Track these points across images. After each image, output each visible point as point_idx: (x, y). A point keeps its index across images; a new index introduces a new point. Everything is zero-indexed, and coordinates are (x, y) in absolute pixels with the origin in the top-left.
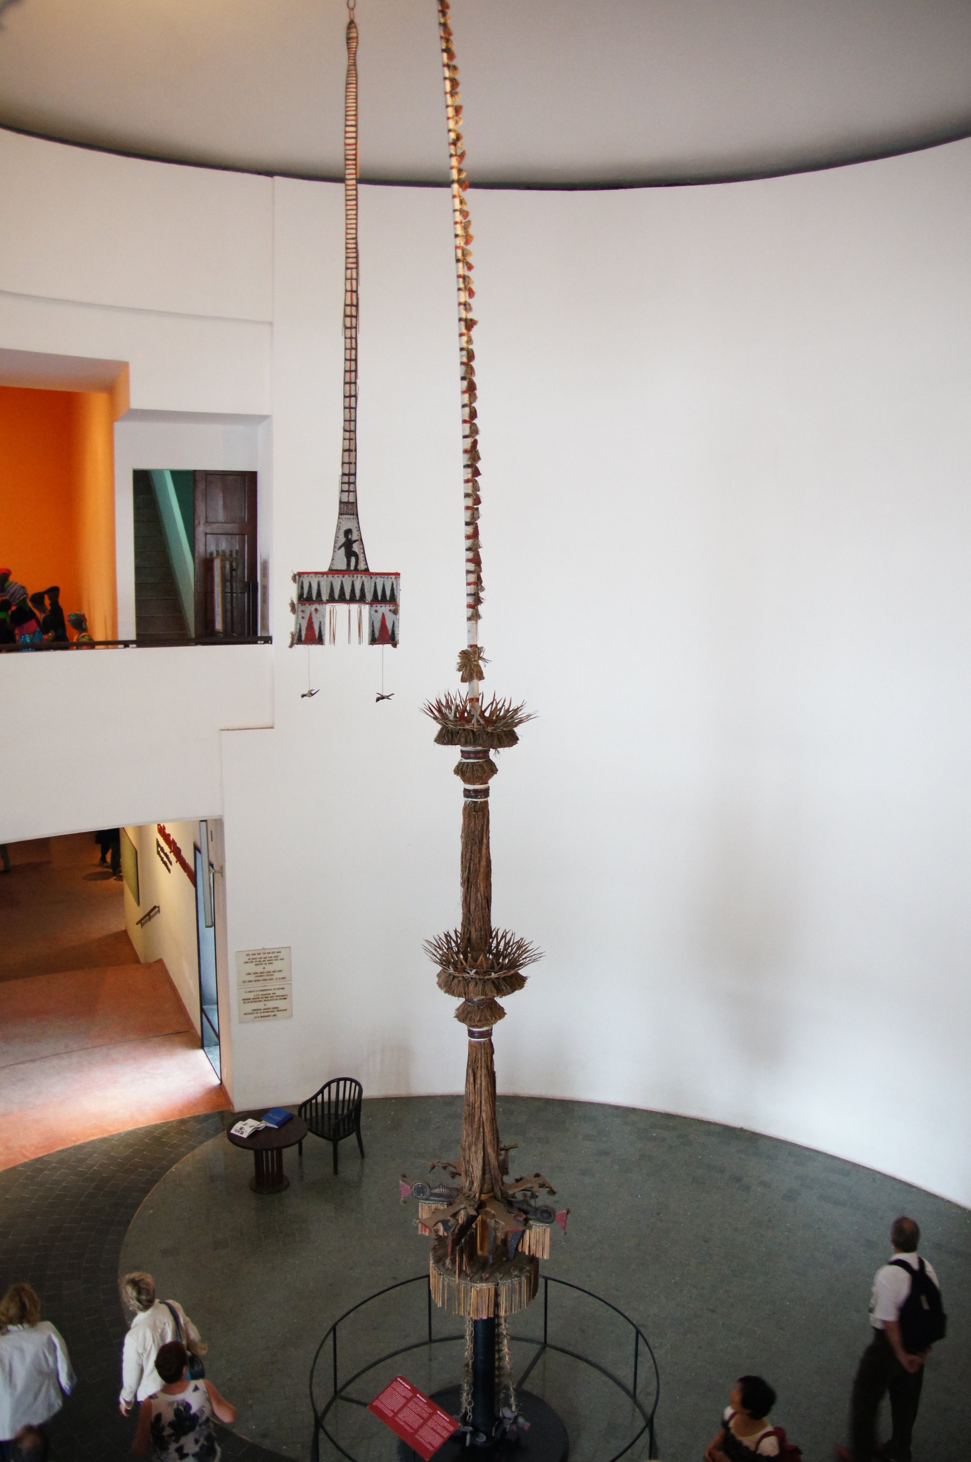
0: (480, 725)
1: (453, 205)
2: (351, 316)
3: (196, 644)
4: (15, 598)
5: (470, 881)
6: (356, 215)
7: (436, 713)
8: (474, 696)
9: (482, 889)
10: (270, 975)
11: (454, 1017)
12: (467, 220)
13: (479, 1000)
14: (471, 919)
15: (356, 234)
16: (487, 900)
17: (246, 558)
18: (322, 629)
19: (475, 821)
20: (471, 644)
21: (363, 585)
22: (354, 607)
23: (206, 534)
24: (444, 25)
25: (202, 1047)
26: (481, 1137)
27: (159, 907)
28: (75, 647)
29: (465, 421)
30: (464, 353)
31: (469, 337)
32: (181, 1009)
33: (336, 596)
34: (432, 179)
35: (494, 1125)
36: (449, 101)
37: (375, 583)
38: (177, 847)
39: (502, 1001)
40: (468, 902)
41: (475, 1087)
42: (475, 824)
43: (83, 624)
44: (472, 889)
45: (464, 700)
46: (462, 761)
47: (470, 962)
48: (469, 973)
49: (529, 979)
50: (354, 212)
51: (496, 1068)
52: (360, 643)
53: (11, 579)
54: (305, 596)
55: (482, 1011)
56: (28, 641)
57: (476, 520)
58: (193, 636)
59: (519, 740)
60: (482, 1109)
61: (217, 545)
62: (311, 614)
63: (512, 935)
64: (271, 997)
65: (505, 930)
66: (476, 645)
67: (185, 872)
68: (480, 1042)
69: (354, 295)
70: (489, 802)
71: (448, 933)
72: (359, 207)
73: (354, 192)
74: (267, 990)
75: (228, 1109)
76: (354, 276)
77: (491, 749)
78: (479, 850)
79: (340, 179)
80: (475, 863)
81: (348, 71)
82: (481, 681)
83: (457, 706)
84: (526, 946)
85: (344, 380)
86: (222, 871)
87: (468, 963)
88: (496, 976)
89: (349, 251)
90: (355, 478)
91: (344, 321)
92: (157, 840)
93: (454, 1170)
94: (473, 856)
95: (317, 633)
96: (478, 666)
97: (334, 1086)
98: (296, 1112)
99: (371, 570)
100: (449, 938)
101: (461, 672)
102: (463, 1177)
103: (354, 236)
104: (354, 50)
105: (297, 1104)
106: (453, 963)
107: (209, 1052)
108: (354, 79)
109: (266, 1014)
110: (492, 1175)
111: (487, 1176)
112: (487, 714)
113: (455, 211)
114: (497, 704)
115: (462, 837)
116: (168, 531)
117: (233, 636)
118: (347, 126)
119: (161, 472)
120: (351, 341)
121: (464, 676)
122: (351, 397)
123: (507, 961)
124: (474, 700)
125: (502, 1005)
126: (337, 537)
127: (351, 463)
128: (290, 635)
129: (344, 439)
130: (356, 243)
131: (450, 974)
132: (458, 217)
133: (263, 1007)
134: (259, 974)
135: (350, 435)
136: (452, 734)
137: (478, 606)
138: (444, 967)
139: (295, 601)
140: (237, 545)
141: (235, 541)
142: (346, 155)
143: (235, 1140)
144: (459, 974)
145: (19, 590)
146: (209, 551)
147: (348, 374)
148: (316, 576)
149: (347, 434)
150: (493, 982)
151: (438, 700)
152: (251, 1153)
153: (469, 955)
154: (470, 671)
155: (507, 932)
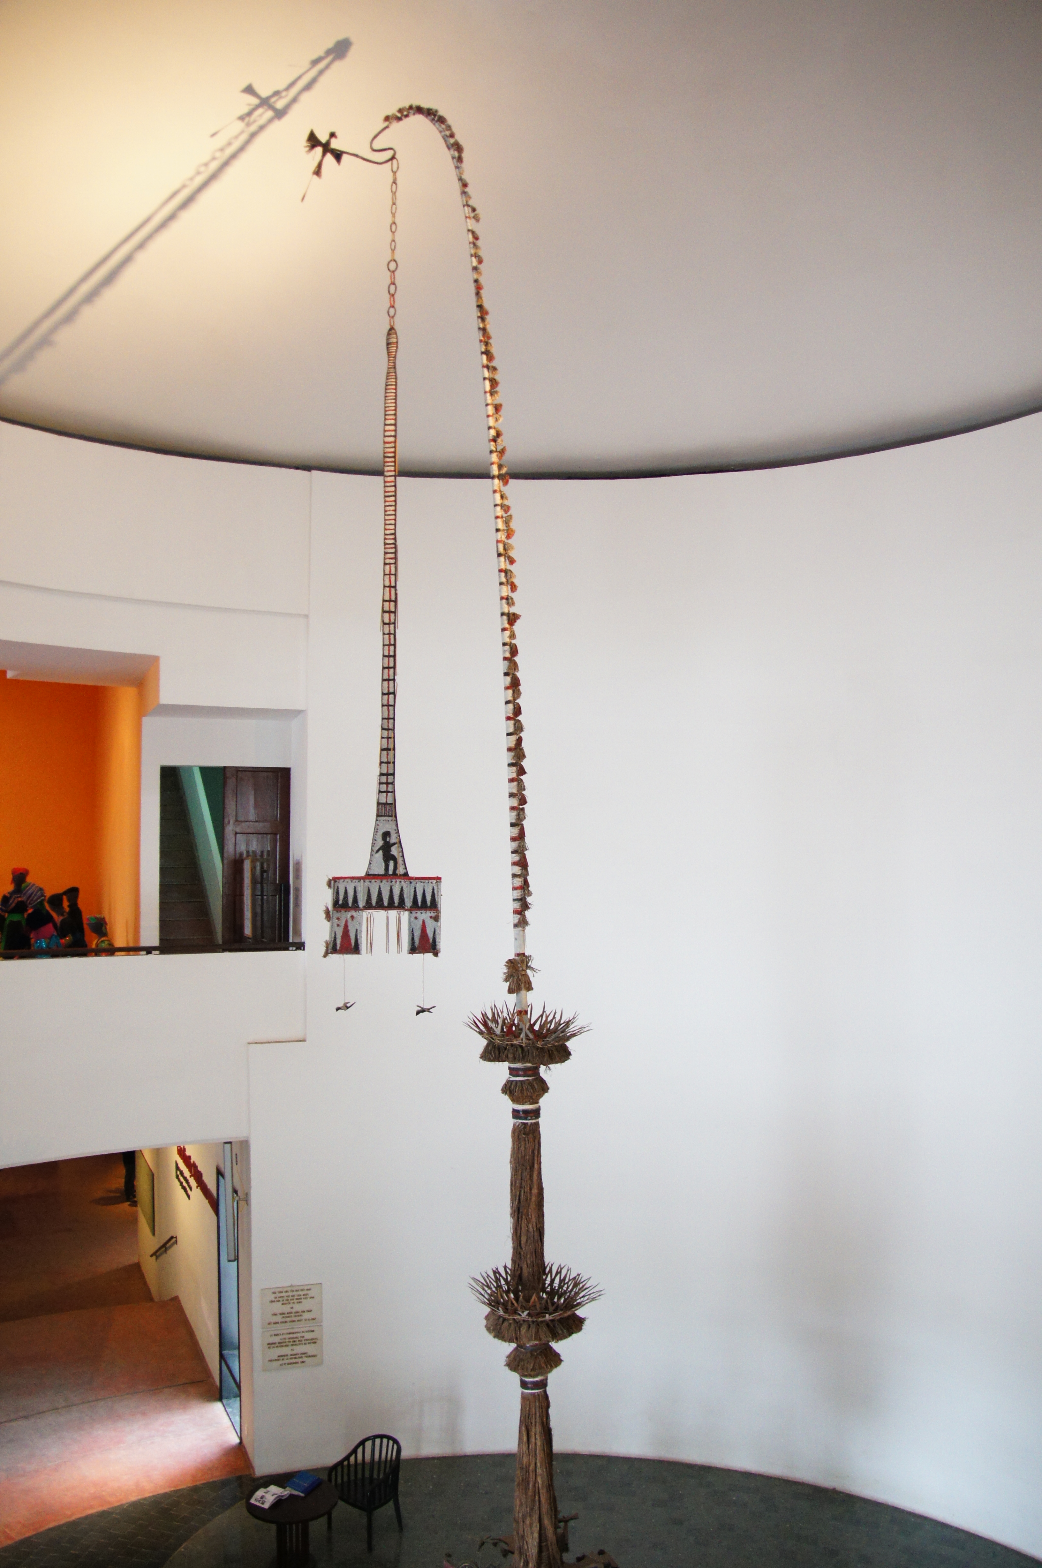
0: (529, 1040)
1: (494, 499)
2: (390, 612)
3: (224, 950)
4: (32, 900)
5: (521, 1211)
6: (395, 511)
7: (482, 1027)
8: (522, 1008)
9: (534, 1219)
10: (299, 1316)
11: (505, 1366)
12: (508, 514)
13: (531, 1346)
14: (522, 1253)
15: (395, 530)
16: (540, 1232)
17: (278, 858)
18: (358, 937)
19: (525, 1145)
20: (518, 953)
21: (402, 890)
22: (393, 914)
23: (236, 833)
24: (484, 330)
25: (220, 1399)
26: (537, 1507)
27: (176, 1238)
28: (94, 954)
29: (508, 718)
30: (507, 648)
31: (512, 631)
32: (198, 1354)
33: (374, 902)
34: (473, 471)
35: (552, 1491)
36: (489, 399)
37: (415, 888)
38: (199, 1171)
39: (557, 1346)
40: (519, 1235)
41: (529, 1446)
42: (525, 1148)
43: (104, 928)
44: (523, 1221)
45: (512, 1013)
46: (511, 1079)
47: (522, 1302)
48: (520, 1315)
49: (587, 1320)
50: (393, 508)
51: (552, 1424)
52: (398, 952)
53: (29, 879)
54: (340, 902)
55: (536, 1358)
56: (44, 946)
57: (522, 820)
58: (220, 942)
59: (571, 1055)
60: (538, 1474)
61: (247, 845)
62: (346, 921)
63: (568, 1270)
64: (299, 1341)
65: (560, 1265)
66: (524, 954)
67: (207, 1199)
68: (534, 1394)
69: (393, 590)
70: (540, 1124)
71: (497, 1269)
72: (397, 503)
73: (393, 489)
74: (295, 1333)
75: (247, 1473)
76: (393, 572)
77: (542, 1066)
78: (530, 1176)
79: (379, 473)
80: (526, 1191)
81: (388, 373)
82: (530, 992)
83: (504, 1020)
84: (584, 1283)
85: (382, 677)
86: (247, 1199)
87: (520, 1304)
88: (551, 1317)
89: (387, 546)
90: (394, 778)
91: (382, 617)
92: (176, 1162)
93: (506, 1547)
94: (523, 1184)
95: (353, 942)
96: (526, 976)
97: (368, 1444)
98: (325, 1477)
99: (411, 875)
100: (498, 1275)
101: (508, 983)
102: (516, 1555)
103: (393, 532)
104: (394, 353)
105: (326, 1466)
106: (503, 1304)
107: (229, 1405)
108: (394, 380)
109: (294, 1361)
110: (549, 1553)
111: (544, 1554)
112: (536, 1027)
113: (496, 505)
114: (547, 1017)
115: (511, 1162)
116: (196, 829)
117: (263, 942)
118: (385, 425)
119: (189, 769)
120: (390, 636)
121: (511, 986)
122: (389, 695)
123: (562, 1300)
124: (522, 1013)
125: (558, 1351)
126: (374, 840)
127: (390, 763)
128: (325, 944)
129: (382, 738)
130: (395, 539)
131: (500, 1317)
132: (499, 512)
133: (290, 1352)
134: (286, 1315)
135: (388, 733)
136: (499, 1049)
137: (526, 912)
138: (493, 1308)
139: (330, 908)
140: (269, 844)
141: (267, 841)
142: (385, 453)
143: (255, 1511)
144: (509, 1316)
145: (37, 892)
146: (238, 851)
147: (386, 671)
148: (352, 881)
149: (385, 733)
150: (548, 1325)
151: (484, 1013)
152: (273, 1527)
153: (520, 1294)
154: (517, 981)
155: (562, 1267)
